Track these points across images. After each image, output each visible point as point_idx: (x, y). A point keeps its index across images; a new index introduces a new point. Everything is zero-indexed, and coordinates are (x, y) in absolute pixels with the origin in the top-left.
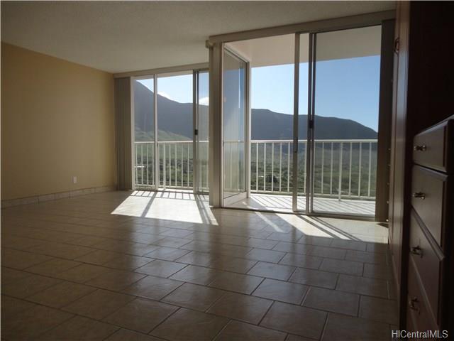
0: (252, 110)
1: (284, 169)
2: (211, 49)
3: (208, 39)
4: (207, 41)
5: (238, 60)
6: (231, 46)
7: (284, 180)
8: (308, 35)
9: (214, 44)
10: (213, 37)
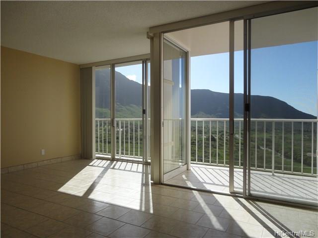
0: (192, 90)
1: (221, 132)
2: (152, 39)
3: (148, 31)
4: (148, 32)
5: (178, 50)
6: (169, 36)
7: (221, 139)
8: (242, 21)
9: (154, 34)
10: (151, 28)
